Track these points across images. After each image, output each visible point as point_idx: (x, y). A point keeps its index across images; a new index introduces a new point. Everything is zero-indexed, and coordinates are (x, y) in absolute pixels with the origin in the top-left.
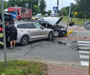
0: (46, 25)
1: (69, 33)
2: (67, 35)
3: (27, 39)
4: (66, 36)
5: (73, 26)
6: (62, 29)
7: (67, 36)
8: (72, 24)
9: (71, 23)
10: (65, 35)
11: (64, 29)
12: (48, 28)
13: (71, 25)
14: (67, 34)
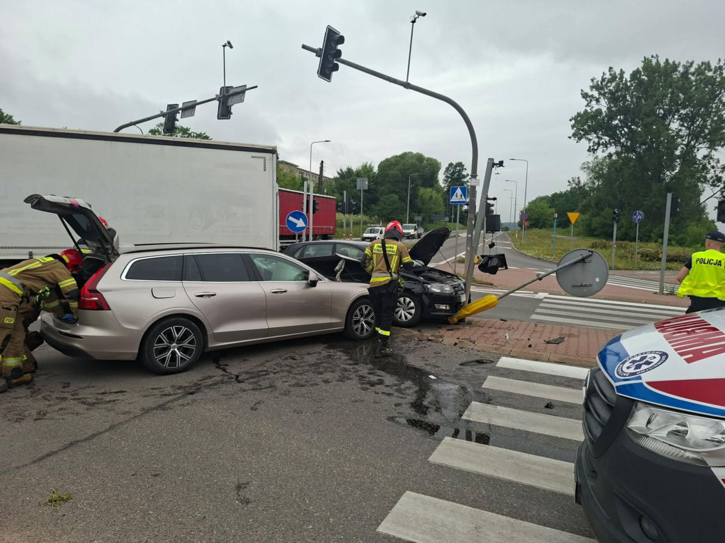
0: (340, 267)
1: (476, 305)
2: (468, 319)
3: (192, 337)
4: (461, 321)
5: (501, 272)
6: (435, 288)
7: (470, 323)
8: (495, 262)
9: (490, 258)
10: (456, 320)
11: (448, 289)
12: (346, 278)
13: (493, 271)
14: (464, 312)
